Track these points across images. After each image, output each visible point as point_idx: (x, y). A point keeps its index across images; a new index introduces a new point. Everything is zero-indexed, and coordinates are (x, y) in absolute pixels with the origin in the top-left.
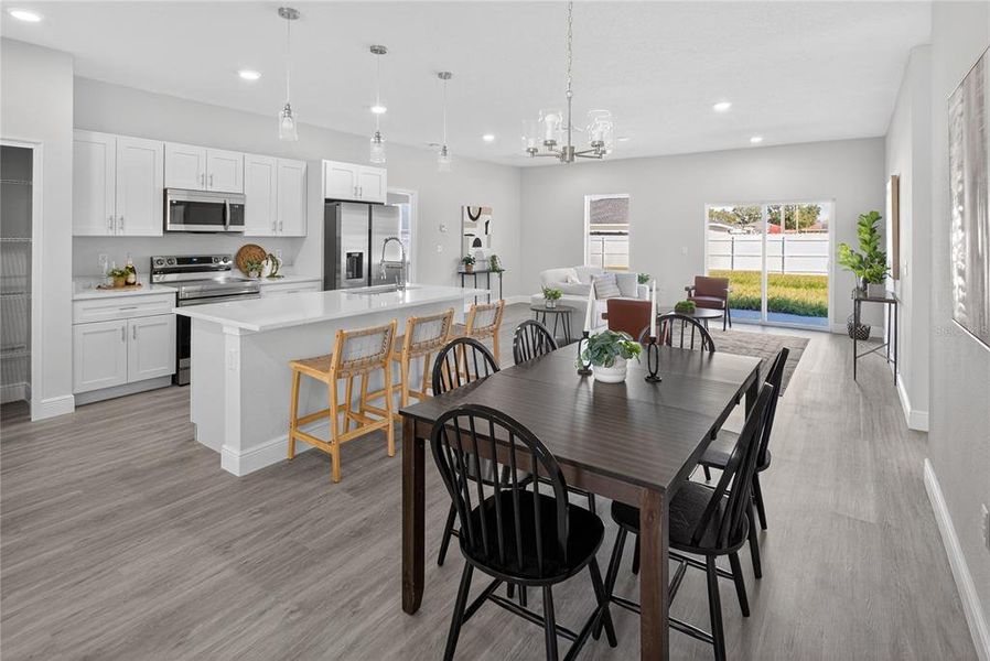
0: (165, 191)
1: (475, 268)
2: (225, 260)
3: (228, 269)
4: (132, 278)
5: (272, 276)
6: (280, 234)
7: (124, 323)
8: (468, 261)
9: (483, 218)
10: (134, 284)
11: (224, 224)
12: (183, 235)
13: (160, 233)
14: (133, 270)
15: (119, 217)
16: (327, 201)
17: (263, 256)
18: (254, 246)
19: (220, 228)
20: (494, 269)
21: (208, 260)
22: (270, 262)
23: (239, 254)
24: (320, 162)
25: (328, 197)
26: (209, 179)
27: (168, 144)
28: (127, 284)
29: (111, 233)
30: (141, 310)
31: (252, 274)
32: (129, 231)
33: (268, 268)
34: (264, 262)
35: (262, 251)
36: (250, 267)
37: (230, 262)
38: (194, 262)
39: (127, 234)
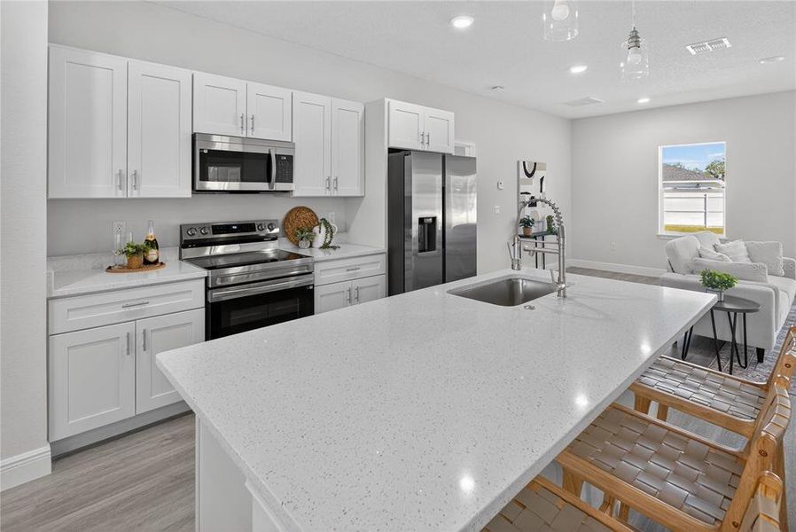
0: (194, 136)
1: (534, 230)
2: (271, 227)
3: (274, 239)
4: (152, 255)
5: (325, 246)
6: (335, 194)
7: (129, 327)
8: (527, 223)
9: (538, 175)
10: (156, 262)
11: (269, 180)
12: (217, 196)
13: (188, 193)
14: (153, 244)
15: (131, 172)
16: (391, 150)
17: (314, 221)
18: (304, 208)
19: (264, 186)
20: (551, 231)
21: (250, 227)
22: (323, 229)
23: (287, 219)
24: (382, 101)
25: (393, 145)
26: (250, 122)
27: (197, 74)
28: (147, 263)
29: (120, 194)
30: (156, 306)
31: (302, 244)
32: (147, 190)
33: (320, 237)
34: (316, 229)
35: (314, 215)
36: (300, 235)
37: (276, 230)
38: (234, 231)
39: (143, 195)
